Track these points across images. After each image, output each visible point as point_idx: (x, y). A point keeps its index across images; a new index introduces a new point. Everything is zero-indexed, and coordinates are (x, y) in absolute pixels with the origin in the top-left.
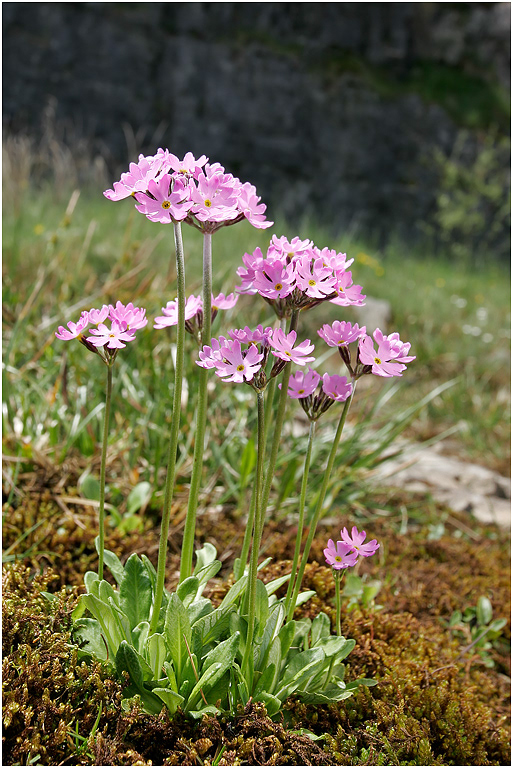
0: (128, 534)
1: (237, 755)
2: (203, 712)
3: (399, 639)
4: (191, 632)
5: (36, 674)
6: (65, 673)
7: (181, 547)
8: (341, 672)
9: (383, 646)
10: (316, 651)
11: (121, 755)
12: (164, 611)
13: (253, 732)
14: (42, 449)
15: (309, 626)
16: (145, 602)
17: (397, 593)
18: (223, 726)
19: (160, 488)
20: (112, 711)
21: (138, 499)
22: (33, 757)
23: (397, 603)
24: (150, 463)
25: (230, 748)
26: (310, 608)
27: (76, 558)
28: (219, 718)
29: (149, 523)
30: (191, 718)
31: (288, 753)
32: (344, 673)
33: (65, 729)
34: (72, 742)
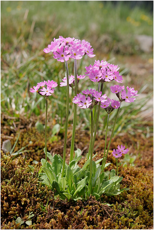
0: (53, 142)
1: (87, 210)
2: (77, 199)
3: (139, 175)
4: (73, 177)
5: (29, 190)
6: (38, 189)
7: (70, 146)
8: (119, 186)
9: (133, 178)
10: (110, 181)
11: (55, 211)
12: (66, 170)
13: (91, 204)
14: (22, 113)
15: (109, 173)
16: (60, 168)
17: (141, 159)
18: (83, 203)
19: (63, 125)
20: (52, 199)
21: (55, 130)
22: (31, 212)
23: (141, 163)
24: (59, 116)
25: (85, 208)
26: (110, 167)
27: (36, 151)
28: (82, 201)
29: (60, 138)
30: (74, 201)
31: (102, 210)
32: (120, 187)
33: (39, 204)
34: (41, 208)
